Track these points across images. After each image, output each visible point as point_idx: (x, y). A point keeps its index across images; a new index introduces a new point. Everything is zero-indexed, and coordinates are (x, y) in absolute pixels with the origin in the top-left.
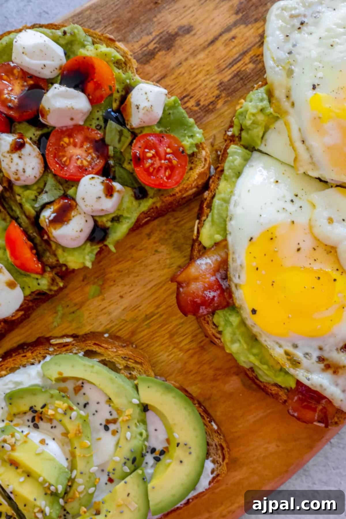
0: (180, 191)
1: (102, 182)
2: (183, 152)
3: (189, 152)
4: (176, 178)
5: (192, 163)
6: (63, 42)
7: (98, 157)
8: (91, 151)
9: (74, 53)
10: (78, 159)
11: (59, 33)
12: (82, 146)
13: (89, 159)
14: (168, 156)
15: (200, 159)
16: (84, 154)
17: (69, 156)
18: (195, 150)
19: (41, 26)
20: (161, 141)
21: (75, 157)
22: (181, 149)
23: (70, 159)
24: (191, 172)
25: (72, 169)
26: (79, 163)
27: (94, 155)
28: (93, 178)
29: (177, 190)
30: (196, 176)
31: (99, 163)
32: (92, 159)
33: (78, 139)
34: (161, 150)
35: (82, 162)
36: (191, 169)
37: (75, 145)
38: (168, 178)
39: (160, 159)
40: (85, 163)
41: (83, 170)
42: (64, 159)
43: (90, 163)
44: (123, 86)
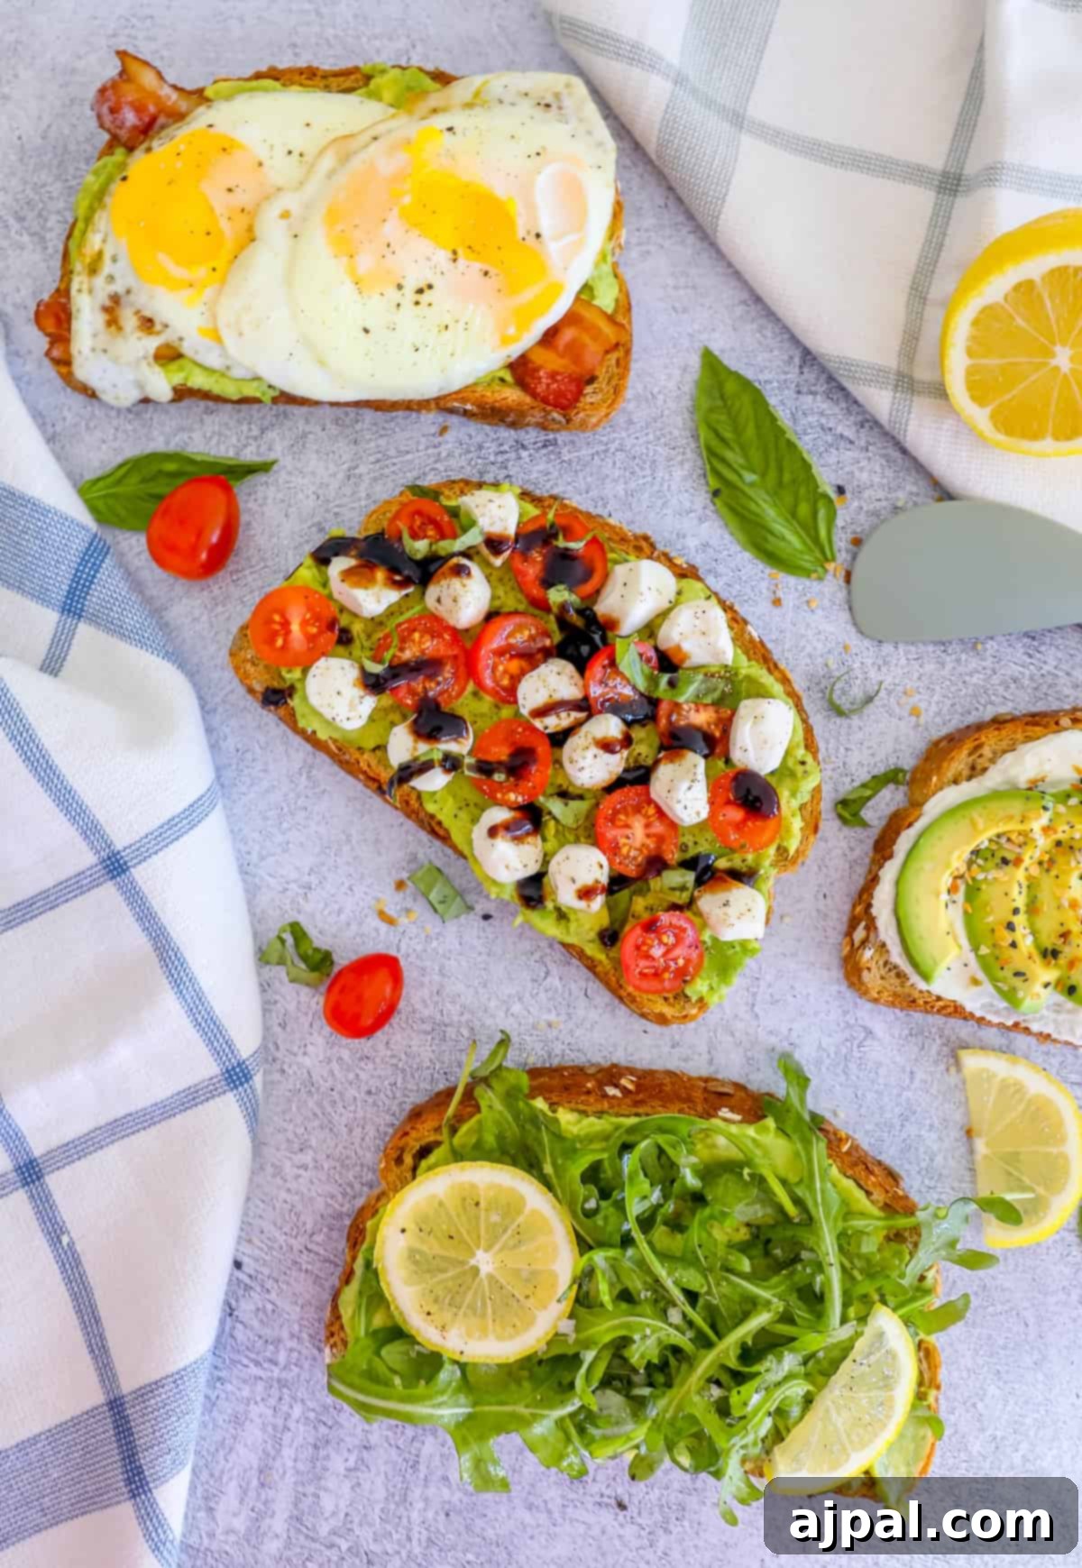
0: (629, 994)
1: (597, 882)
2: (685, 982)
3: (688, 991)
4: (645, 984)
5: (675, 998)
6: (791, 763)
7: (638, 866)
8: (645, 852)
9: (780, 781)
10: (628, 837)
11: (801, 752)
12: (648, 836)
13: (633, 853)
14: (672, 964)
15: (684, 1008)
16: (638, 844)
17: (629, 822)
18: (694, 999)
19: (805, 721)
20: (690, 947)
21: (628, 832)
22: (688, 978)
23: (627, 826)
24: (661, 1001)
25: (611, 833)
26: (622, 841)
27: (640, 859)
28: (601, 866)
29: (630, 989)
30: (657, 1011)
31: (631, 870)
32: (635, 858)
33: (658, 828)
34: (677, 952)
35: (625, 845)
36: (666, 999)
37: (647, 826)
38: (642, 975)
39: (665, 954)
40: (625, 850)
41: (612, 850)
42: (622, 817)
43: (627, 857)
44: (753, 865)
